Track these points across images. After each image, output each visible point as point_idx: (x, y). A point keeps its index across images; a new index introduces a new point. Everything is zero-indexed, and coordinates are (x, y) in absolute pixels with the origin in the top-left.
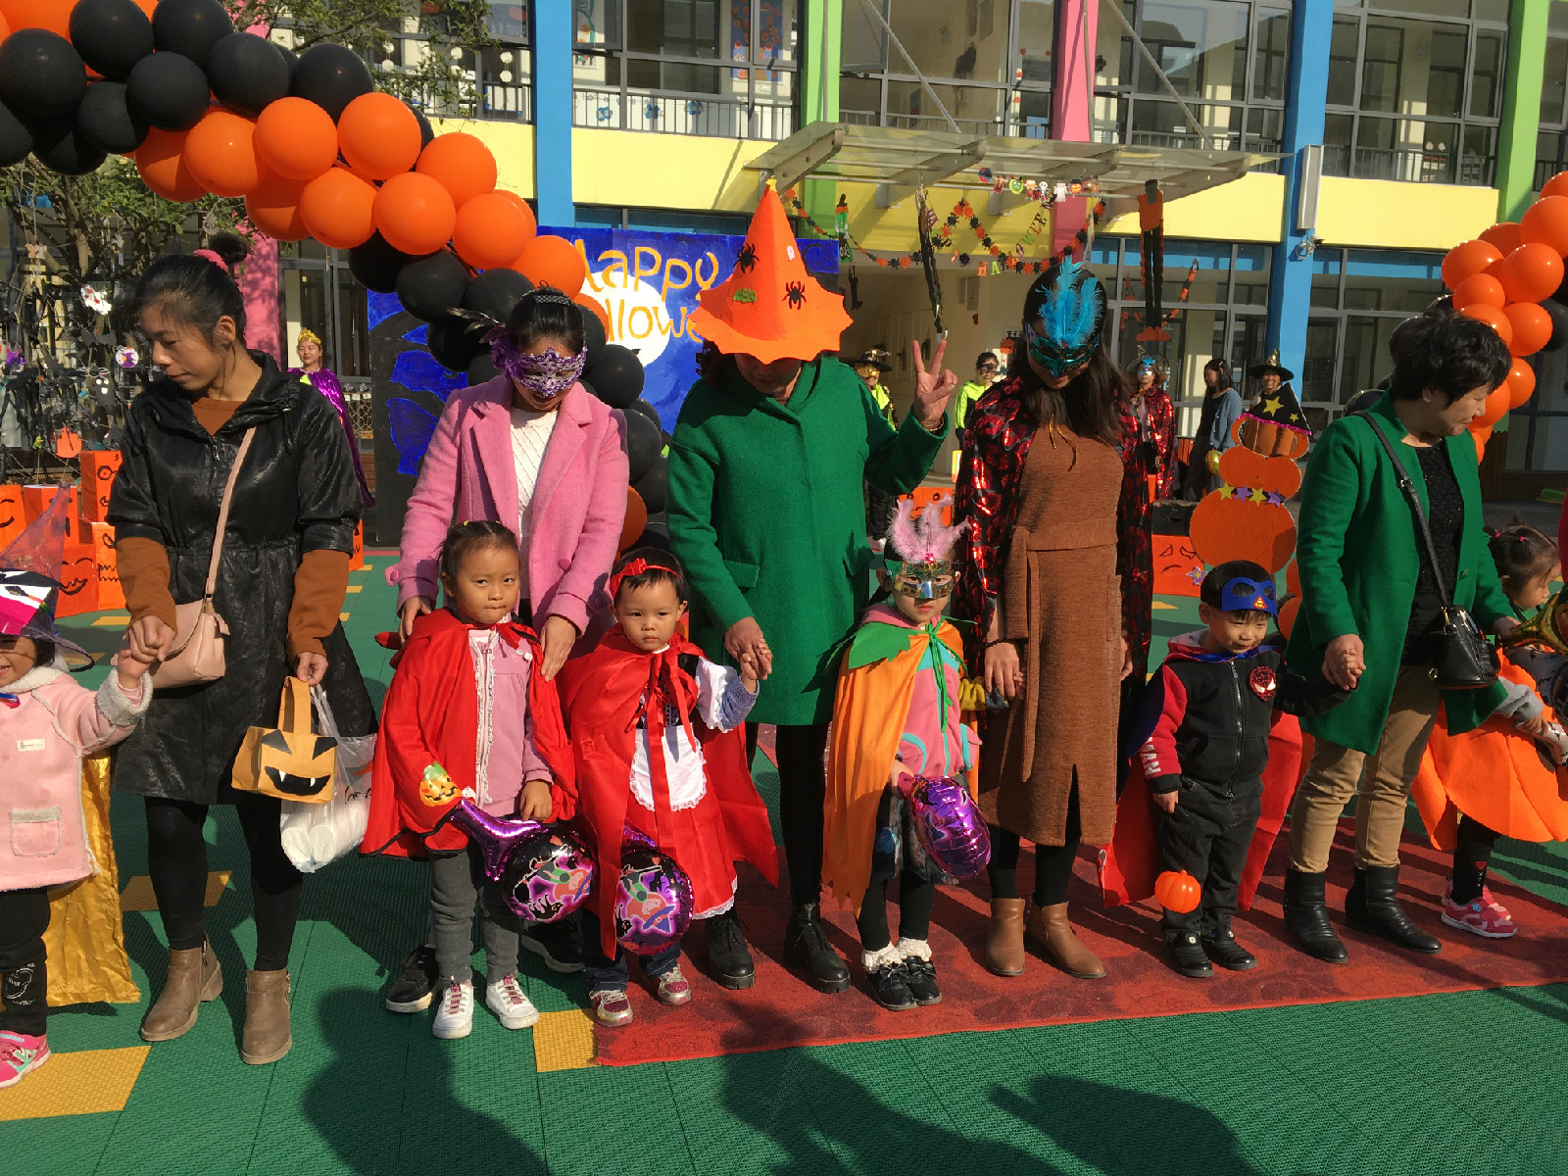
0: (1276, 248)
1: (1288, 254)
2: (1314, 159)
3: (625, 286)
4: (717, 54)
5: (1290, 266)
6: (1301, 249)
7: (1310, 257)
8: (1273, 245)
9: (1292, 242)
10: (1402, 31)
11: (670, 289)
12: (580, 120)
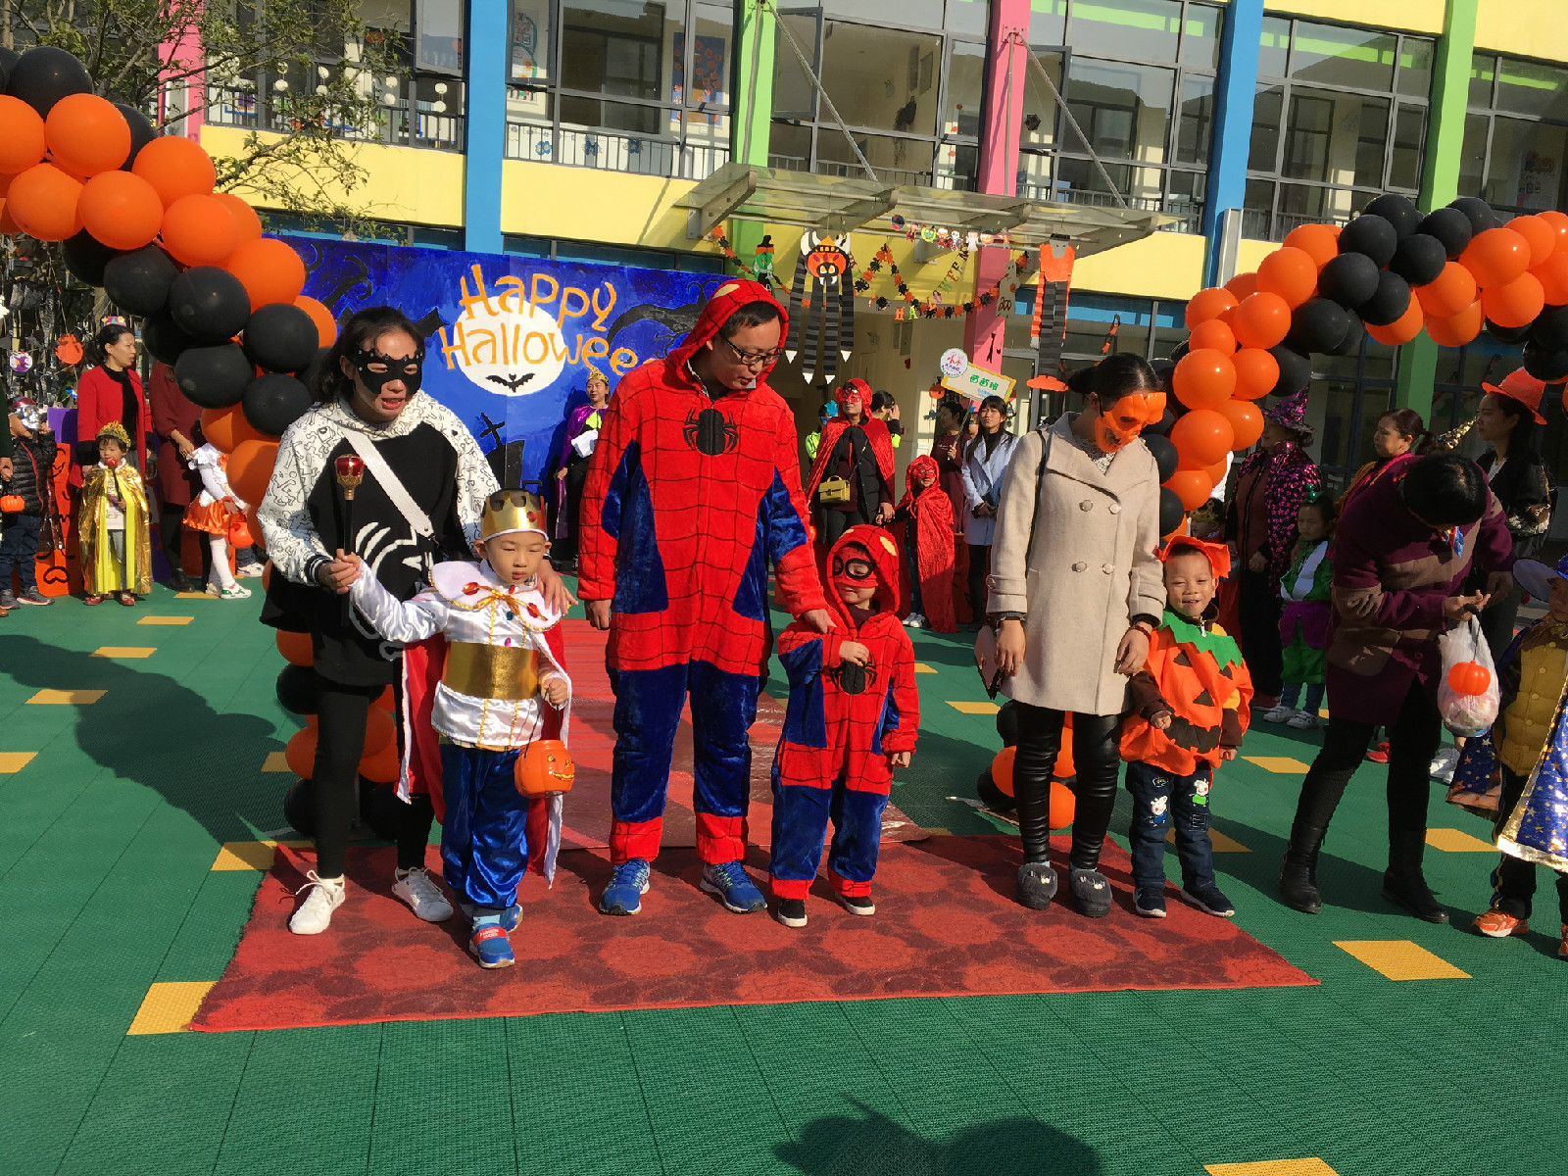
2: (1233, 222)
3: (521, 311)
4: (658, 96)
10: (1333, 103)
11: (567, 317)
12: (512, 151)
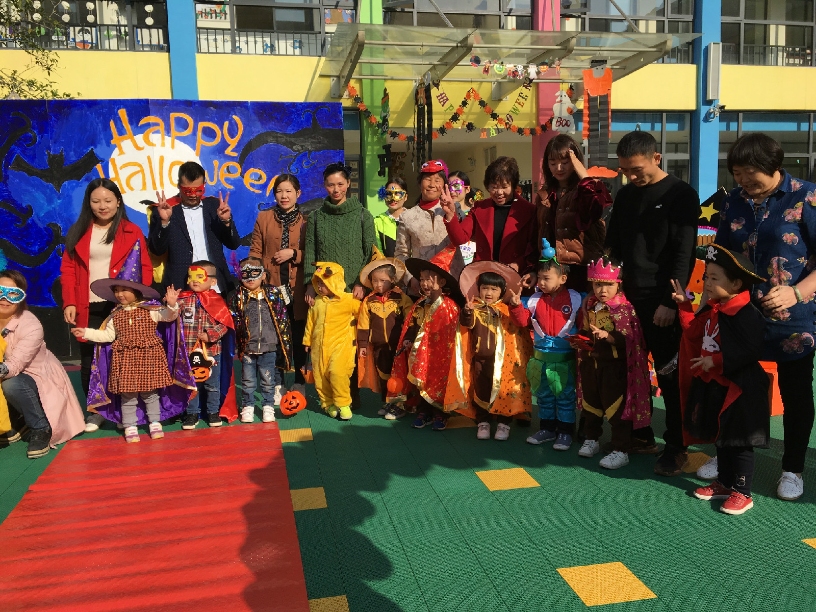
0: (693, 115)
1: (702, 118)
2: (716, 52)
3: (163, 145)
5: (703, 126)
6: (710, 114)
7: (717, 119)
8: (691, 112)
9: (704, 110)
11: (203, 146)
12: (203, 48)
